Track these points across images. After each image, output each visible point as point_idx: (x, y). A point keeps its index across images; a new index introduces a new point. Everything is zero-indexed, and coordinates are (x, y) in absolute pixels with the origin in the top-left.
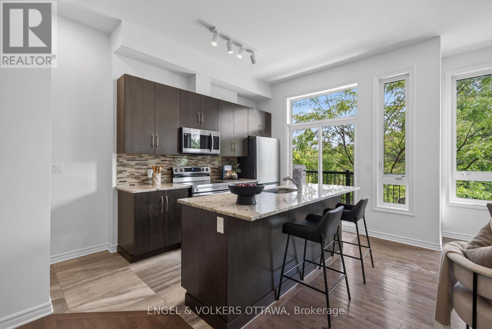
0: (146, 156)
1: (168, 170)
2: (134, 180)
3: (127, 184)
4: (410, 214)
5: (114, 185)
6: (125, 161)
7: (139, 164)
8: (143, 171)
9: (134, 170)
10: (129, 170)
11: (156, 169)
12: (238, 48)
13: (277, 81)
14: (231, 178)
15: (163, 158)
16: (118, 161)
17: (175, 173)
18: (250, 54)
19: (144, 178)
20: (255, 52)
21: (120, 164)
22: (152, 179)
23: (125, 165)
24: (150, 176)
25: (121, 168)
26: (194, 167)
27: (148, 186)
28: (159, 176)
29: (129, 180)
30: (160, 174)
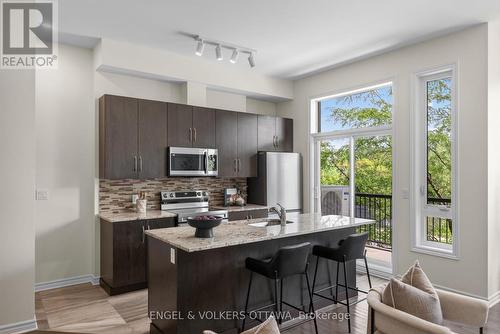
0: (131, 181)
1: (156, 195)
2: (117, 207)
3: (110, 211)
4: (454, 257)
5: (96, 212)
6: (108, 187)
7: (122, 189)
8: (127, 197)
9: (117, 196)
10: (112, 195)
11: (141, 195)
12: (231, 52)
13: (300, 76)
14: (235, 204)
15: (150, 182)
16: (100, 186)
17: (163, 198)
18: (248, 56)
19: (129, 204)
20: (253, 53)
21: (103, 190)
22: (136, 206)
23: (107, 191)
24: (135, 203)
25: (104, 194)
26: (189, 191)
27: (132, 214)
28: (144, 203)
29: (112, 207)
30: (145, 201)
